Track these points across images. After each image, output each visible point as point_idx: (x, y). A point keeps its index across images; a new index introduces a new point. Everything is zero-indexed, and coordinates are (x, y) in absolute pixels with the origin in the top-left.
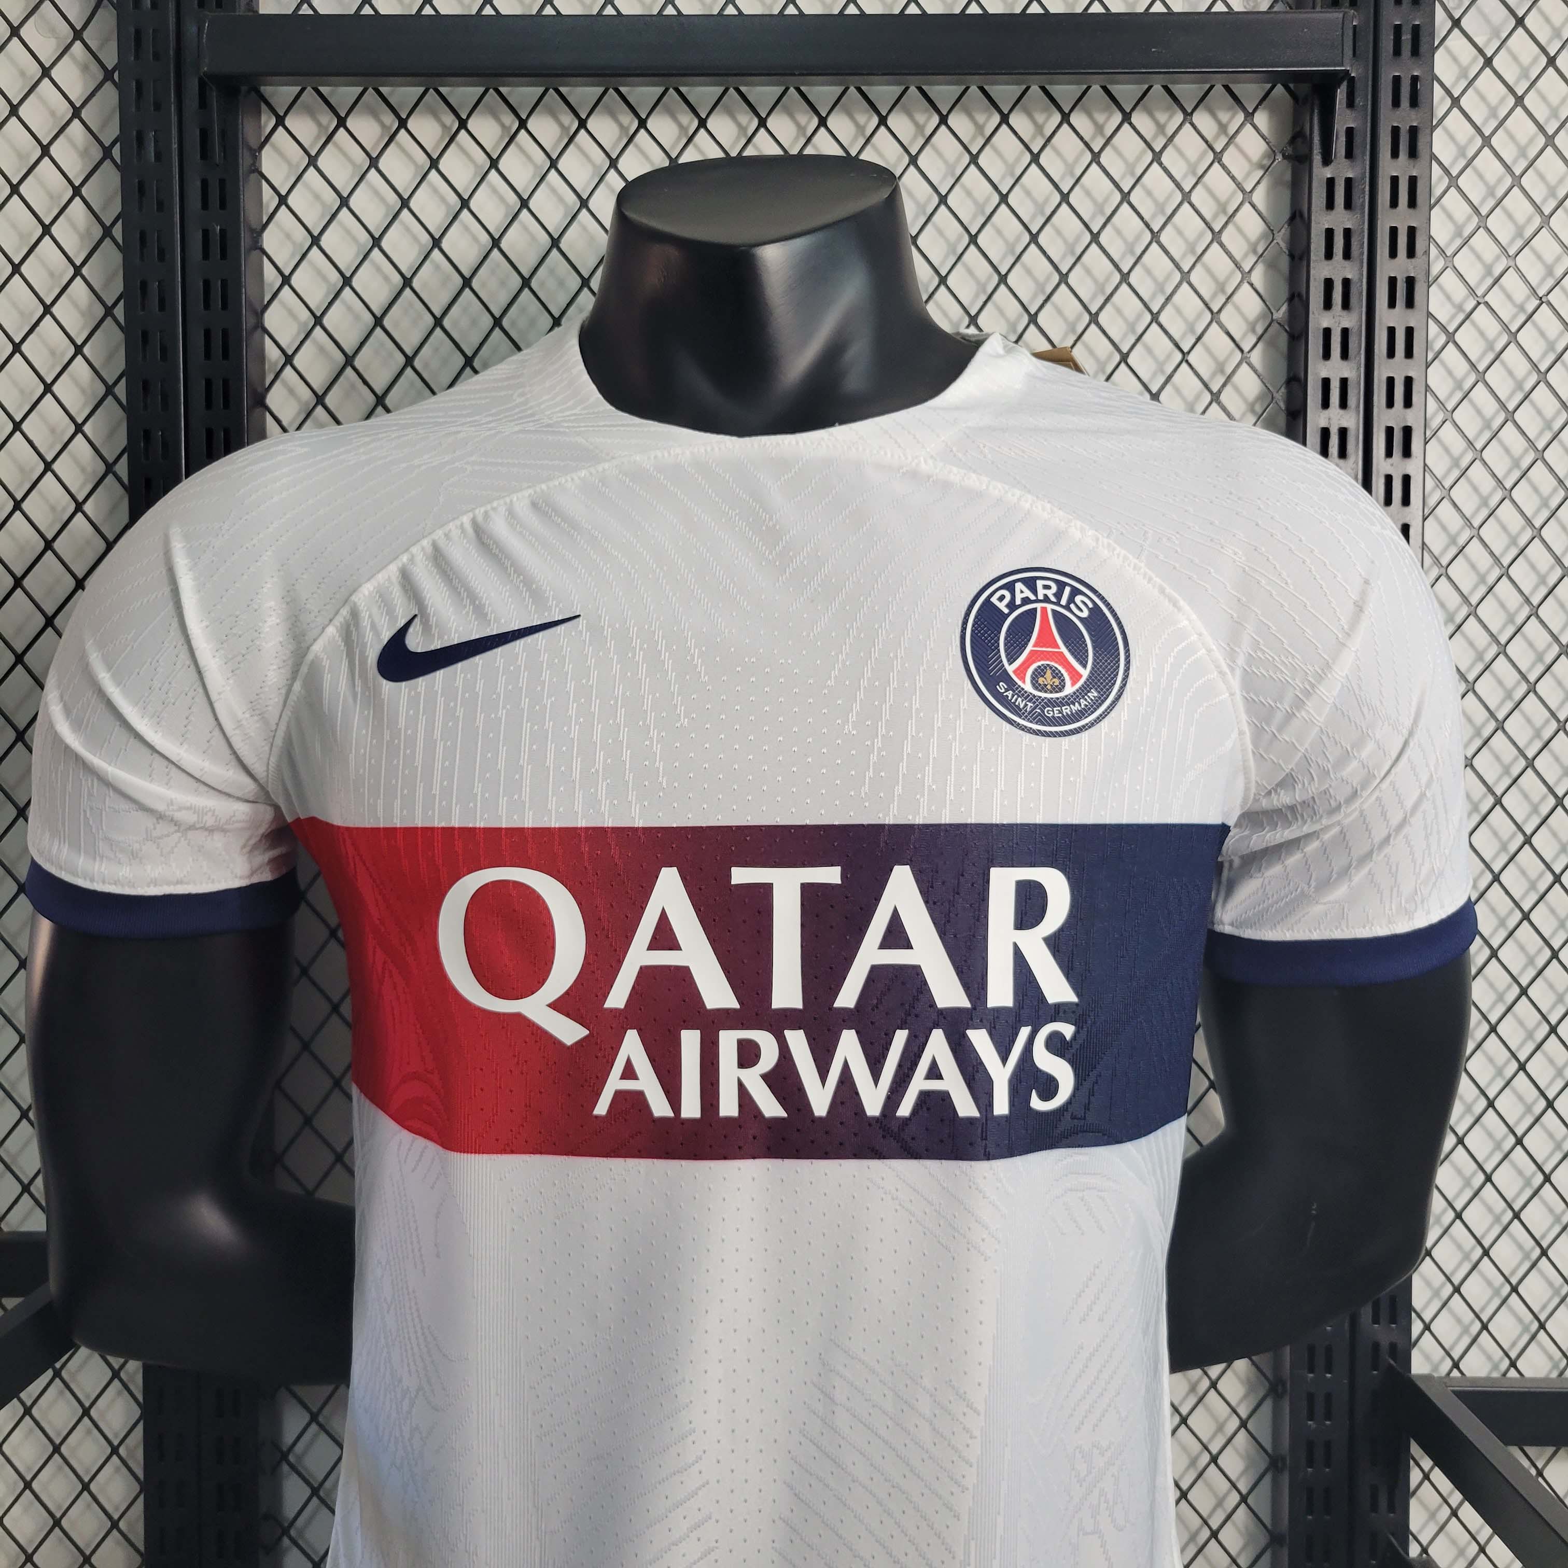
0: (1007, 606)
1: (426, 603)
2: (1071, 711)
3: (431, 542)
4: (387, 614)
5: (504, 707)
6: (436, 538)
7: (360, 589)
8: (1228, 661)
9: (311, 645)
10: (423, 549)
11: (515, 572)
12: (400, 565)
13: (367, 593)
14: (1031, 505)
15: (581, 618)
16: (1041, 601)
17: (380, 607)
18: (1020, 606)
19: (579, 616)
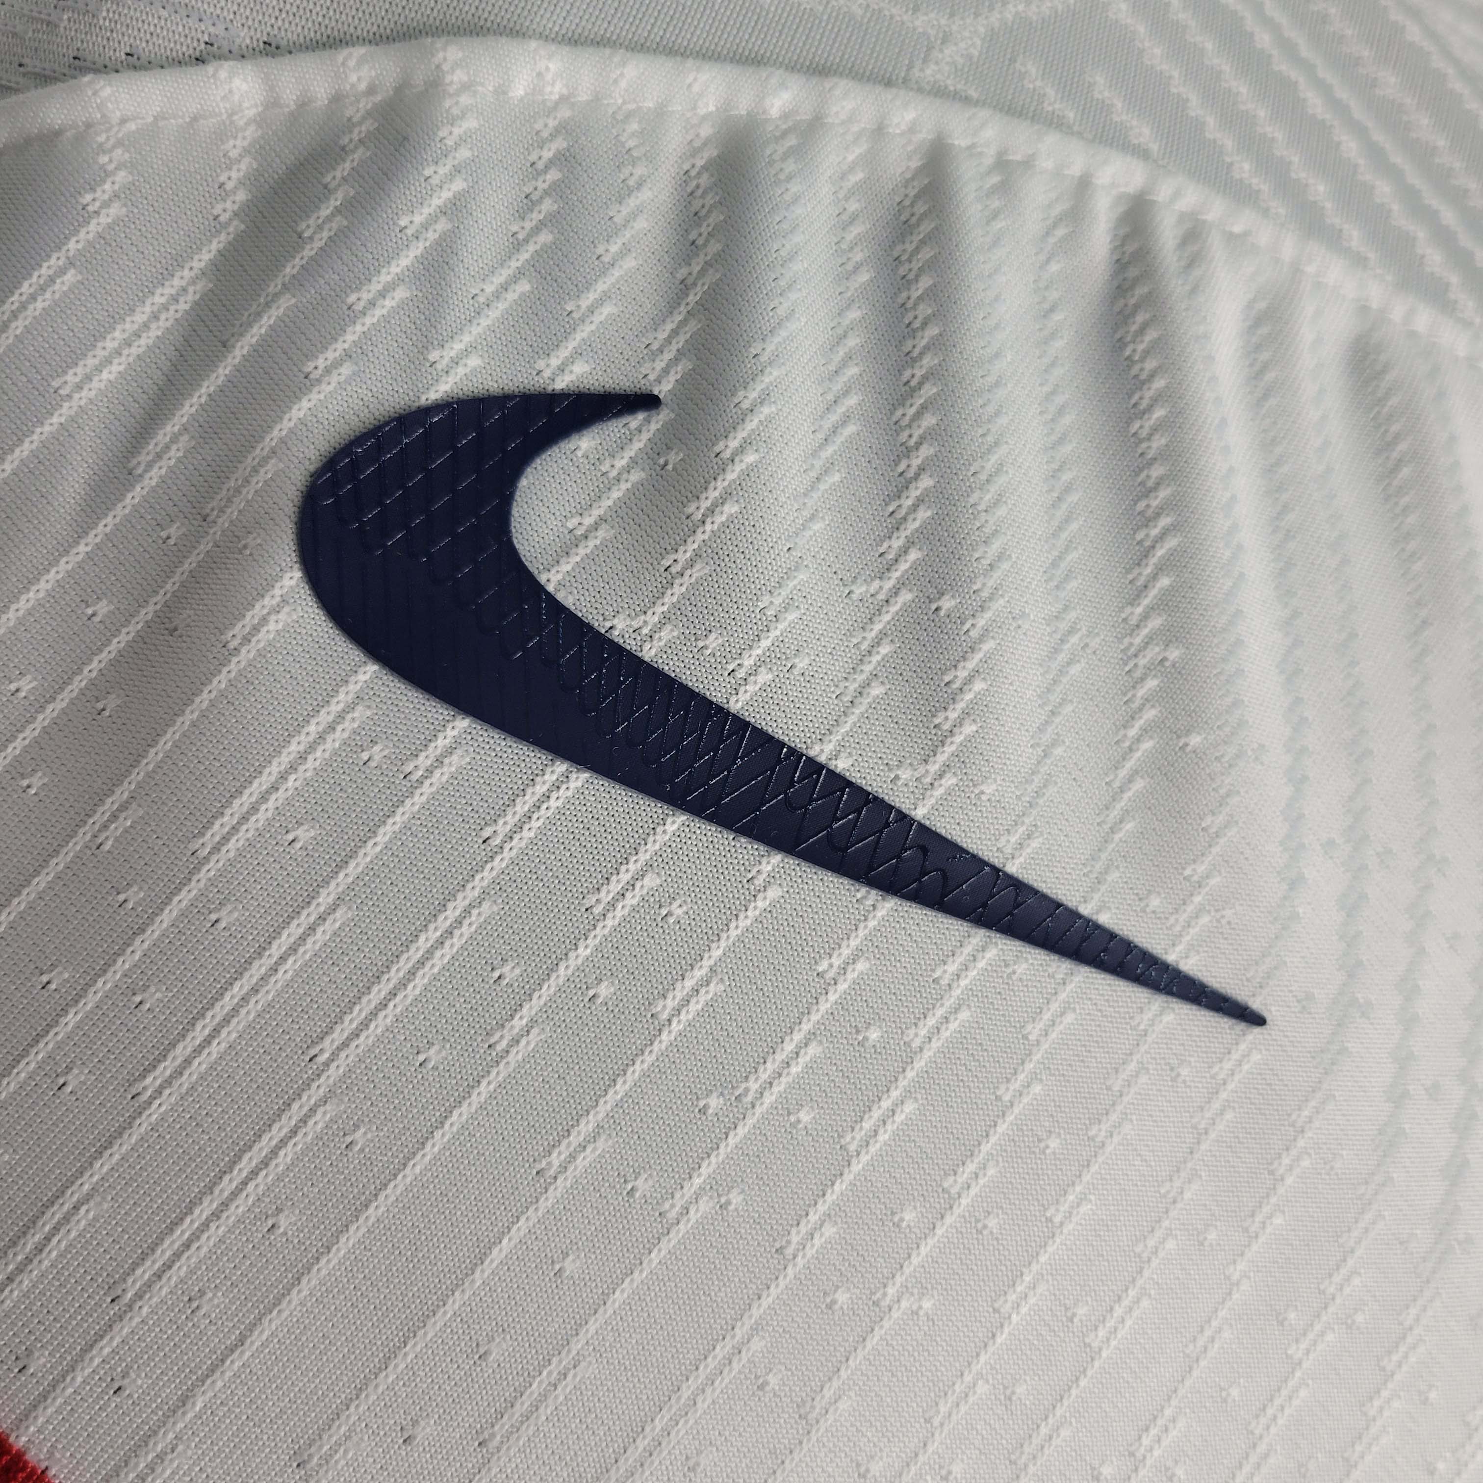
1: (750, 395)
3: (925, 135)
4: (534, 263)
5: (713, 1186)
6: (960, 141)
7: (505, 44)
9: (104, 69)
10: (879, 131)
11: (1164, 604)
12: (743, 107)
13: (518, 90)
15: (1256, 1032)
17: (530, 202)
19: (1257, 1020)
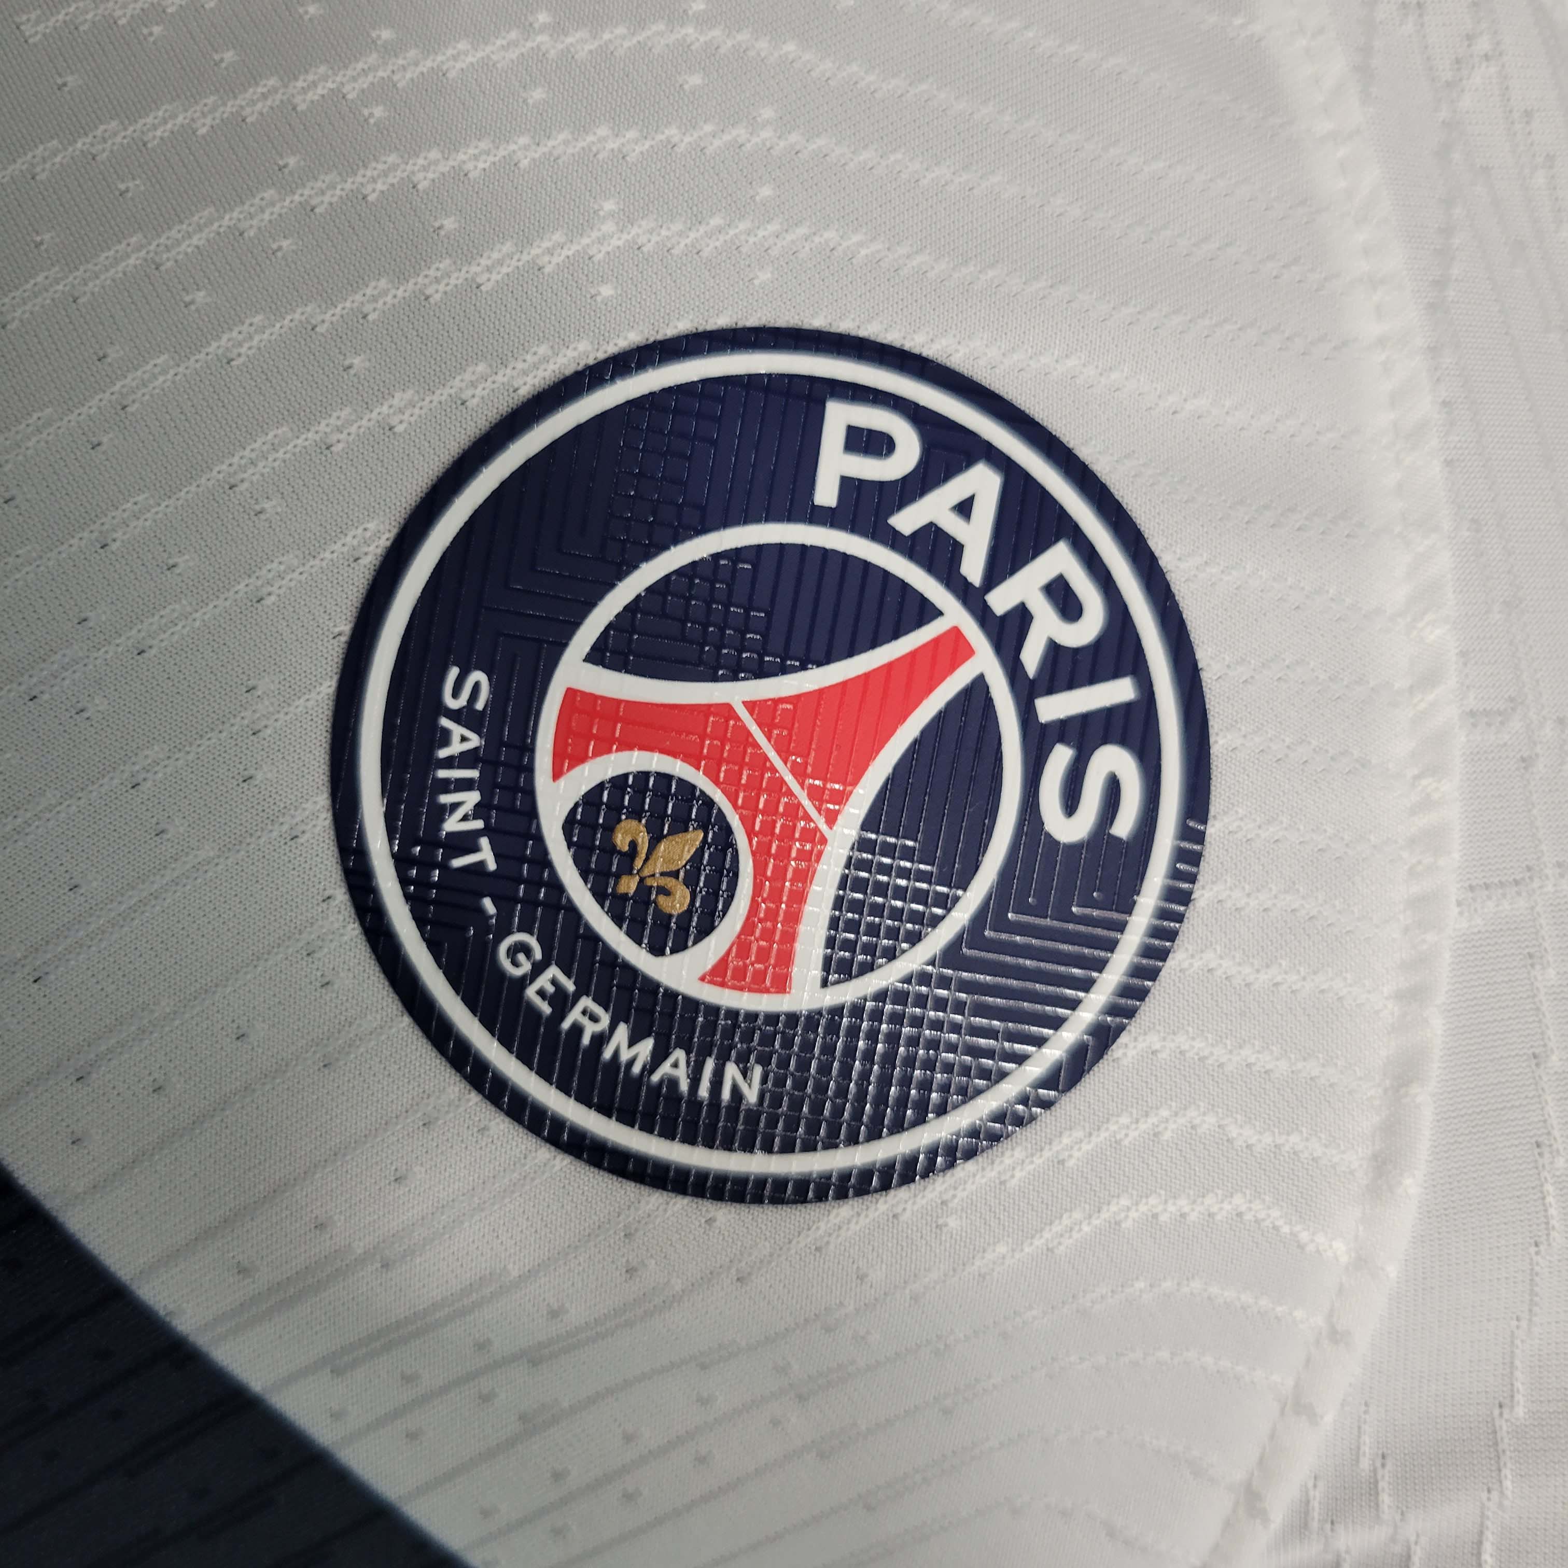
0: (848, 484)
2: (600, 1040)
8: (1317, 1496)
14: (1382, 342)
16: (983, 615)
18: (894, 540)
